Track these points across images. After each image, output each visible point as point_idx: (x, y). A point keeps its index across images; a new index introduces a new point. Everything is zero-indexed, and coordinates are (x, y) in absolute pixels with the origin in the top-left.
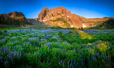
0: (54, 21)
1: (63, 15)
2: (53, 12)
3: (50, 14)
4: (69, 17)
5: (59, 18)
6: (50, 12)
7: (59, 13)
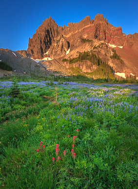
0: (71, 61)
1: (97, 43)
2: (70, 34)
3: (62, 40)
4: (115, 46)
5: (85, 52)
6: (63, 34)
7: (85, 38)
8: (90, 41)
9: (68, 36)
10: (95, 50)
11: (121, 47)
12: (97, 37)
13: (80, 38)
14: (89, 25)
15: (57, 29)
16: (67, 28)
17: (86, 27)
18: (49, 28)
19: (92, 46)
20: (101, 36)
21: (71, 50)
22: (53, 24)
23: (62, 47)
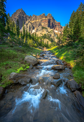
1: (50, 30)
3: (29, 24)
4: (57, 32)
5: (45, 34)
6: (30, 20)
7: (43, 25)
8: (46, 28)
9: (33, 22)
10: (49, 33)
11: (60, 33)
12: (49, 26)
13: (40, 25)
14: (45, 19)
15: (26, 17)
16: (32, 17)
17: (43, 19)
18: (21, 15)
19: (47, 31)
20: (51, 26)
21: (36, 32)
22: (23, 13)
23: (30, 28)
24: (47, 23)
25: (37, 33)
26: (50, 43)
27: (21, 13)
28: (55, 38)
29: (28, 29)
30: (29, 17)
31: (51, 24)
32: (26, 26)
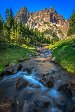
2: (36, 17)
3: (32, 20)
4: (60, 26)
5: (47, 30)
6: (32, 17)
7: (45, 20)
8: (48, 23)
9: (35, 18)
10: (51, 28)
11: (63, 26)
12: (51, 20)
13: (42, 20)
14: (46, 13)
15: (29, 14)
16: (34, 13)
17: (45, 14)
18: (24, 13)
19: (49, 26)
20: (53, 20)
21: (38, 27)
22: (26, 10)
23: (32, 25)
24: (49, 18)
25: (39, 29)
26: (51, 38)
27: (23, 10)
28: (57, 32)
29: (31, 26)
30: (31, 13)
31: (53, 18)
32: (29, 23)
